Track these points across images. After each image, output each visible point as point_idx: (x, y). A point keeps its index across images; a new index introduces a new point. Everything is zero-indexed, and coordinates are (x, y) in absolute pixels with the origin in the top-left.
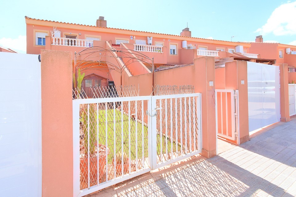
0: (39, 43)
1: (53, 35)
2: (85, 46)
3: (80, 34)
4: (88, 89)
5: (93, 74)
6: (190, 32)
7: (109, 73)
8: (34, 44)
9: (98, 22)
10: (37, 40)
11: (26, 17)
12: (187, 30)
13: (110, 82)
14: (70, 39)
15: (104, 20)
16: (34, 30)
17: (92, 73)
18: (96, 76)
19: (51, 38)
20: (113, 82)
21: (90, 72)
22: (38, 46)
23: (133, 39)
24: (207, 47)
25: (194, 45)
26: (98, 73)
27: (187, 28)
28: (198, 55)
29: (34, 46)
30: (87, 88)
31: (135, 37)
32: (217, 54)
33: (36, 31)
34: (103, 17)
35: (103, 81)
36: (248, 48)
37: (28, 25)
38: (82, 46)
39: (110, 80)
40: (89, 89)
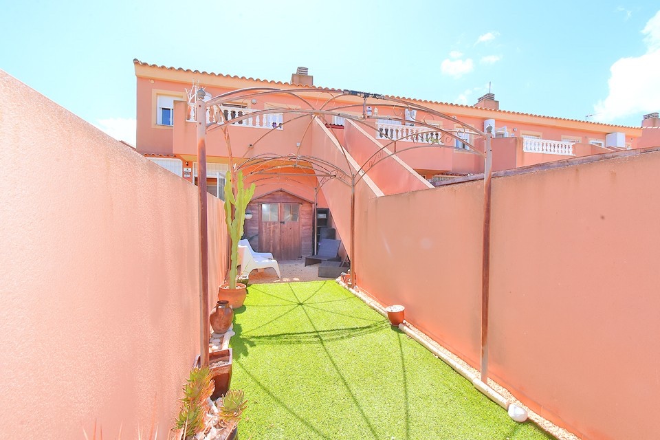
0: (166, 121)
1: (191, 98)
2: (264, 126)
3: (254, 101)
4: (268, 226)
5: (281, 191)
6: (497, 102)
7: (317, 188)
8: (153, 122)
9: (295, 78)
10: (160, 113)
11: (136, 62)
12: (490, 97)
13: (320, 211)
14: (230, 110)
15: (309, 75)
16: (155, 91)
17: (279, 189)
18: (288, 197)
19: (186, 105)
20: (326, 211)
21: (272, 186)
22: (162, 127)
23: (373, 113)
24: (541, 134)
25: (510, 130)
26: (292, 188)
27: (488, 94)
28: (525, 150)
29: (153, 127)
30: (266, 223)
31: (376, 110)
32: (571, 150)
33: (157, 94)
34: (306, 69)
35: (304, 208)
36: (635, 137)
37: (140, 79)
38: (258, 126)
39: (320, 206)
40: (270, 225)
